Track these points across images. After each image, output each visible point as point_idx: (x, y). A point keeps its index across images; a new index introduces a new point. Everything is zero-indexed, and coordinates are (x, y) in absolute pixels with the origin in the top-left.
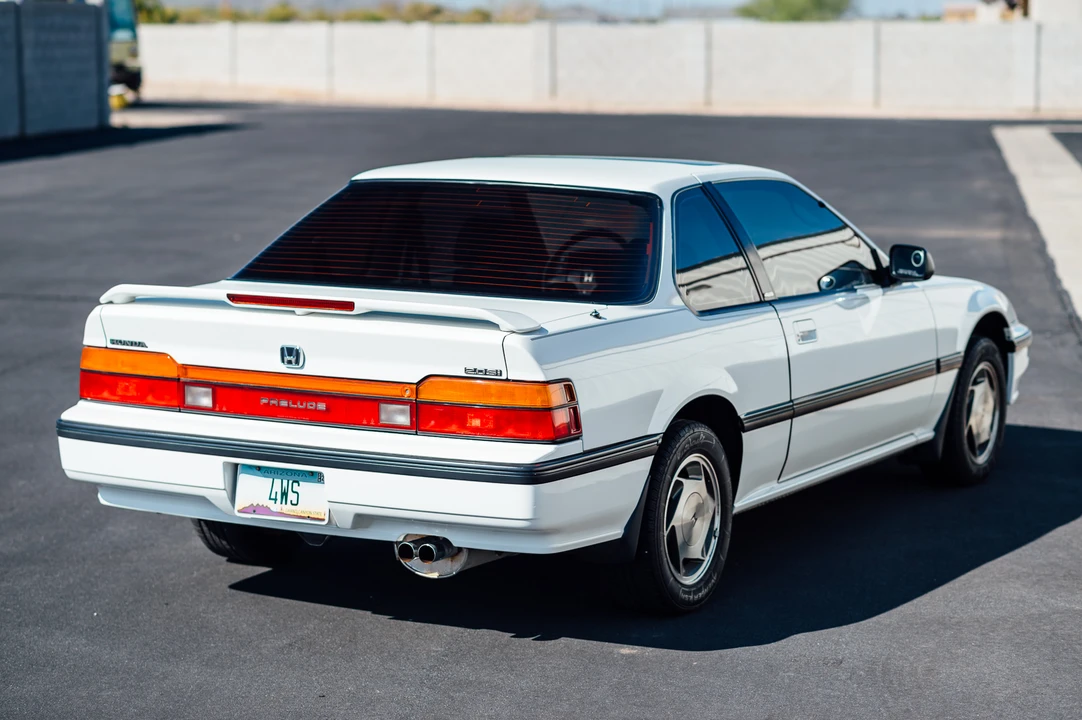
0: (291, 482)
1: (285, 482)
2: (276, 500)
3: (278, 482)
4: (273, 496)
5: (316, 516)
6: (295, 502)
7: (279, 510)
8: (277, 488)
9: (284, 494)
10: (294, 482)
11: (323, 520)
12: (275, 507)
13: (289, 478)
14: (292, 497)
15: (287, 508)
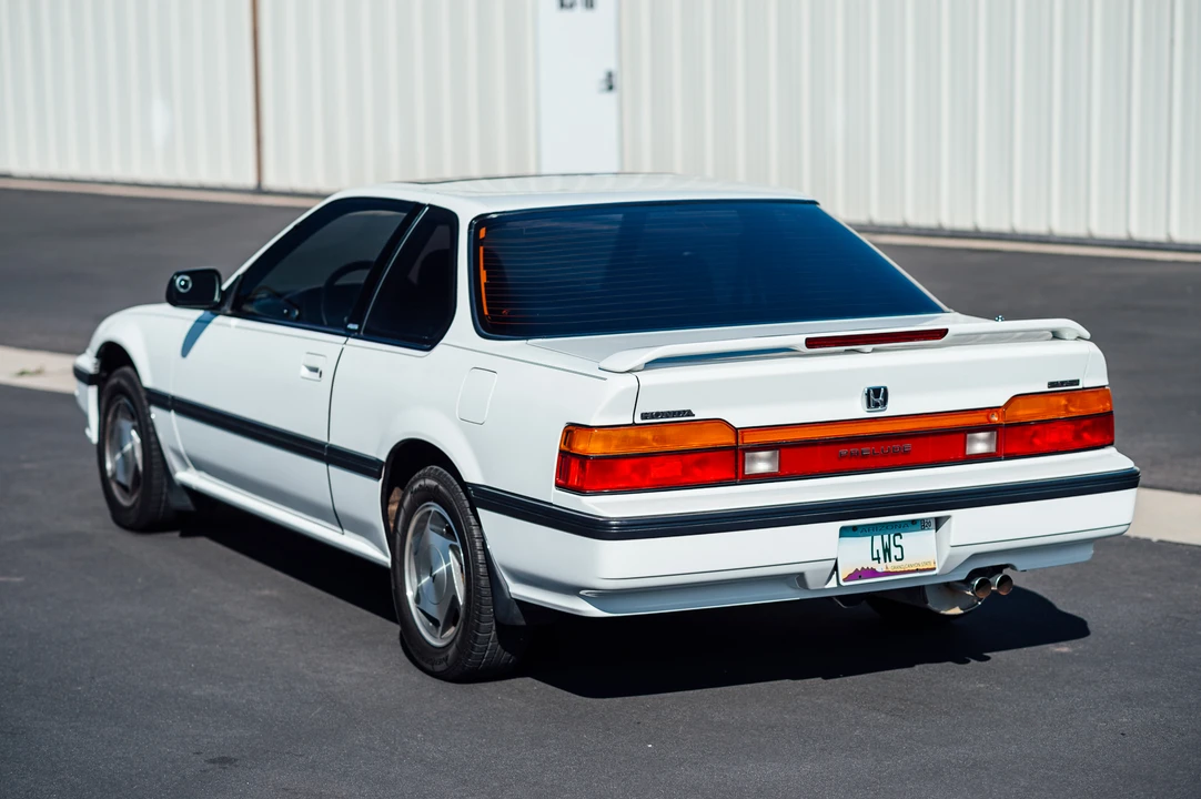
0: (892, 536)
1: (886, 537)
2: (878, 559)
3: (877, 539)
4: (875, 556)
5: (926, 567)
6: (899, 557)
7: (884, 570)
8: (878, 545)
9: (887, 551)
10: (896, 535)
11: (934, 569)
12: (880, 567)
13: (888, 532)
14: (895, 552)
15: (892, 565)
